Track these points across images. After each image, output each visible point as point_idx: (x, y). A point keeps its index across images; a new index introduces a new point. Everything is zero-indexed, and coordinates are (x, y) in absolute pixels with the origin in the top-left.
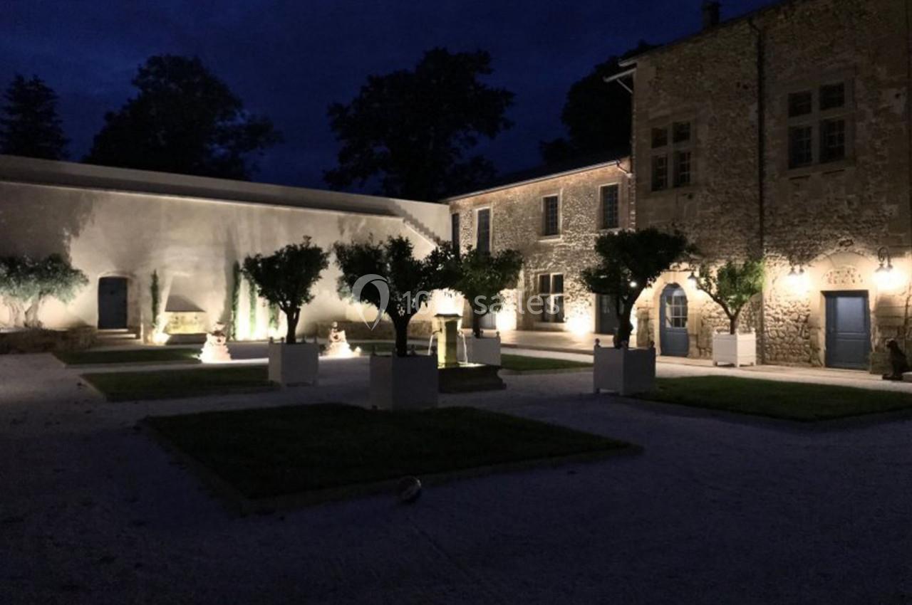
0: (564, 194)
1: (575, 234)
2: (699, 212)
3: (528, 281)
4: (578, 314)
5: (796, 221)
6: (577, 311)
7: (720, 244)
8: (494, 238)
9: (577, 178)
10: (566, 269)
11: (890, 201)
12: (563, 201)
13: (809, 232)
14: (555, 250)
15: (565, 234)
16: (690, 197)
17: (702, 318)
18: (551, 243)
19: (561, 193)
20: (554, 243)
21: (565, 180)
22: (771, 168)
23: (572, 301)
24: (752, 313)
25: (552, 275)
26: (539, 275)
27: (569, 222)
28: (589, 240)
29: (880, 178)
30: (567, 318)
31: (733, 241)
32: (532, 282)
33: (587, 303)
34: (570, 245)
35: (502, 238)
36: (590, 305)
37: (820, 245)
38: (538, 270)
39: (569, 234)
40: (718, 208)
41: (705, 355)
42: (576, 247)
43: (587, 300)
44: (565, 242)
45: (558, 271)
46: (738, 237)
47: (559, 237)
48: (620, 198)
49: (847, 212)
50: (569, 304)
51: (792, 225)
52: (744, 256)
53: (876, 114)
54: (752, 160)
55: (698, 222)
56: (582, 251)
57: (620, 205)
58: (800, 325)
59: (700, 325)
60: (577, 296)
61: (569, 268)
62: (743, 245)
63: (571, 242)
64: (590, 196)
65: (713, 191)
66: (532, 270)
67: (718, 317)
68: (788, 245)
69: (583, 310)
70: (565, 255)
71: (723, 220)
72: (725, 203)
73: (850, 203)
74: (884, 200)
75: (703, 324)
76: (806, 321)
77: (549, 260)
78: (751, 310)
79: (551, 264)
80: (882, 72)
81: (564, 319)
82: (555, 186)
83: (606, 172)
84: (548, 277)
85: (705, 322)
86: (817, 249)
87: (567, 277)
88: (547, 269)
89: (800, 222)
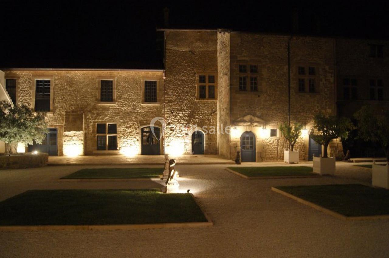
0: (117, 80)
1: (126, 103)
2: (263, 103)
3: (88, 127)
4: (129, 145)
5: (301, 111)
6: (128, 144)
7: (271, 116)
8: (54, 99)
9: (128, 73)
10: (120, 121)
11: (329, 108)
12: (117, 84)
13: (305, 115)
14: (111, 111)
15: (119, 102)
16: (259, 96)
17: (263, 146)
18: (107, 106)
19: (116, 80)
20: (109, 106)
21: (119, 73)
22: (292, 91)
23: (124, 138)
24: (284, 143)
25: (107, 124)
26: (96, 124)
27: (122, 96)
28: (137, 107)
29: (326, 100)
30: (120, 148)
31: (277, 116)
32: (91, 127)
33: (135, 140)
34: (122, 108)
35: (62, 99)
36: (138, 140)
37: (309, 120)
38: (97, 120)
39: (121, 102)
40: (271, 102)
41: (264, 160)
42: (127, 110)
43: (135, 138)
44: (118, 106)
45: (113, 122)
46: (279, 115)
47: (115, 103)
48: (157, 88)
49: (317, 110)
50: (122, 140)
51: (299, 112)
52: (281, 122)
53: (326, 80)
54: (285, 87)
55: (262, 107)
56: (131, 112)
57: (157, 91)
58: (302, 147)
59: (262, 148)
60: (128, 136)
61: (121, 121)
62: (282, 118)
63: (124, 107)
64: (137, 84)
65: (269, 95)
66: (91, 120)
67: (270, 145)
68: (298, 119)
69: (133, 143)
70: (119, 113)
71: (273, 107)
72: (274, 101)
73: (318, 107)
74: (327, 107)
75: (263, 148)
76: (303, 146)
77: (106, 116)
78: (284, 142)
79: (107, 118)
80: (327, 68)
81: (118, 148)
82: (110, 75)
83: (149, 74)
84: (105, 125)
85: (264, 147)
86: (307, 121)
87: (120, 125)
88: (104, 120)
89: (302, 111)
